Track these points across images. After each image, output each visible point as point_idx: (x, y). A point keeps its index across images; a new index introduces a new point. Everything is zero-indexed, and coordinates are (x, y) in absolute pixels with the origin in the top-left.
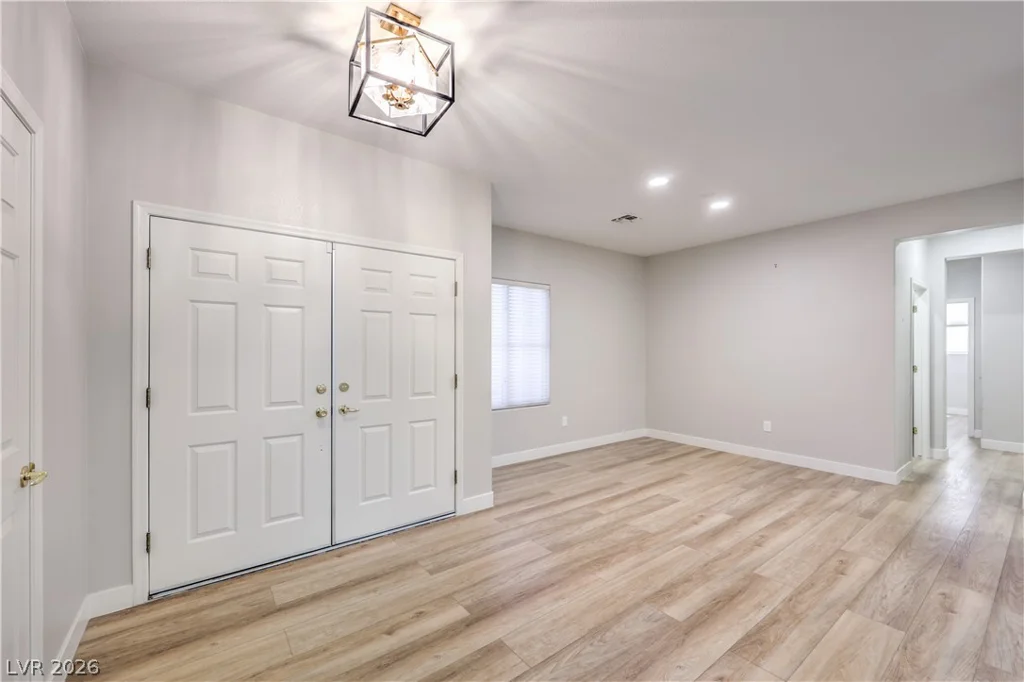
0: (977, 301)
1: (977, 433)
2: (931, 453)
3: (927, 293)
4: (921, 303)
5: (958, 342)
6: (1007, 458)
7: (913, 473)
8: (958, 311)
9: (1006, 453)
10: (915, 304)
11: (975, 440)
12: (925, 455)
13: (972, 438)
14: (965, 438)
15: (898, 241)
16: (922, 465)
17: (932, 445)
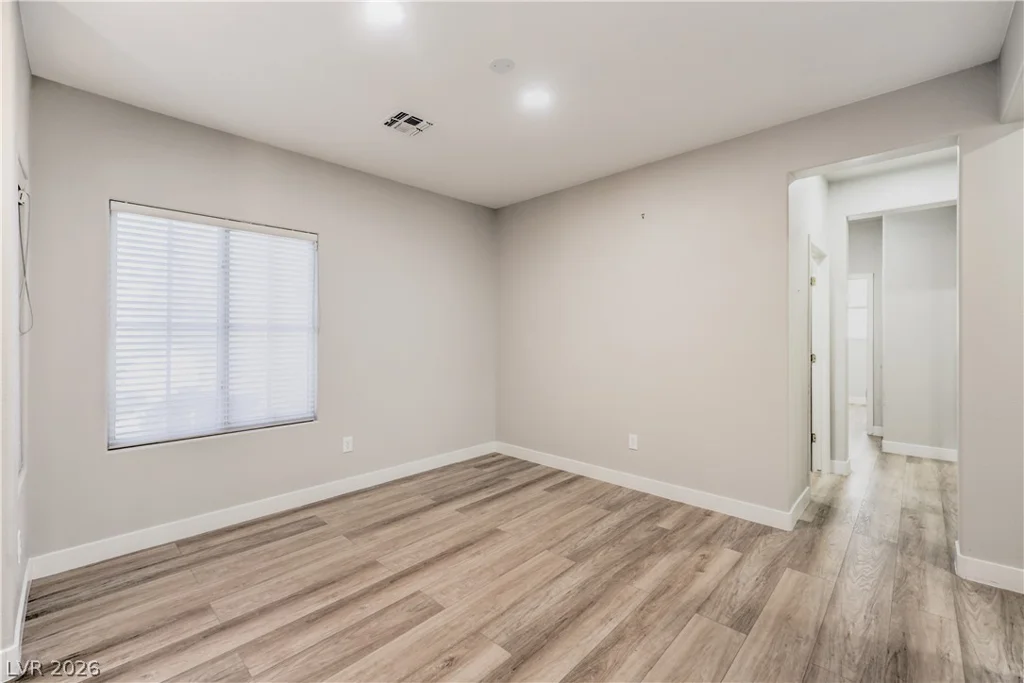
0: (876, 277)
1: (877, 431)
2: (832, 466)
3: (827, 259)
4: (820, 272)
5: (858, 326)
6: (911, 467)
7: (812, 502)
8: (859, 288)
9: (910, 459)
10: (814, 275)
11: (877, 440)
12: (825, 470)
13: (871, 436)
14: (864, 435)
15: (792, 176)
16: (820, 488)
17: (832, 457)
